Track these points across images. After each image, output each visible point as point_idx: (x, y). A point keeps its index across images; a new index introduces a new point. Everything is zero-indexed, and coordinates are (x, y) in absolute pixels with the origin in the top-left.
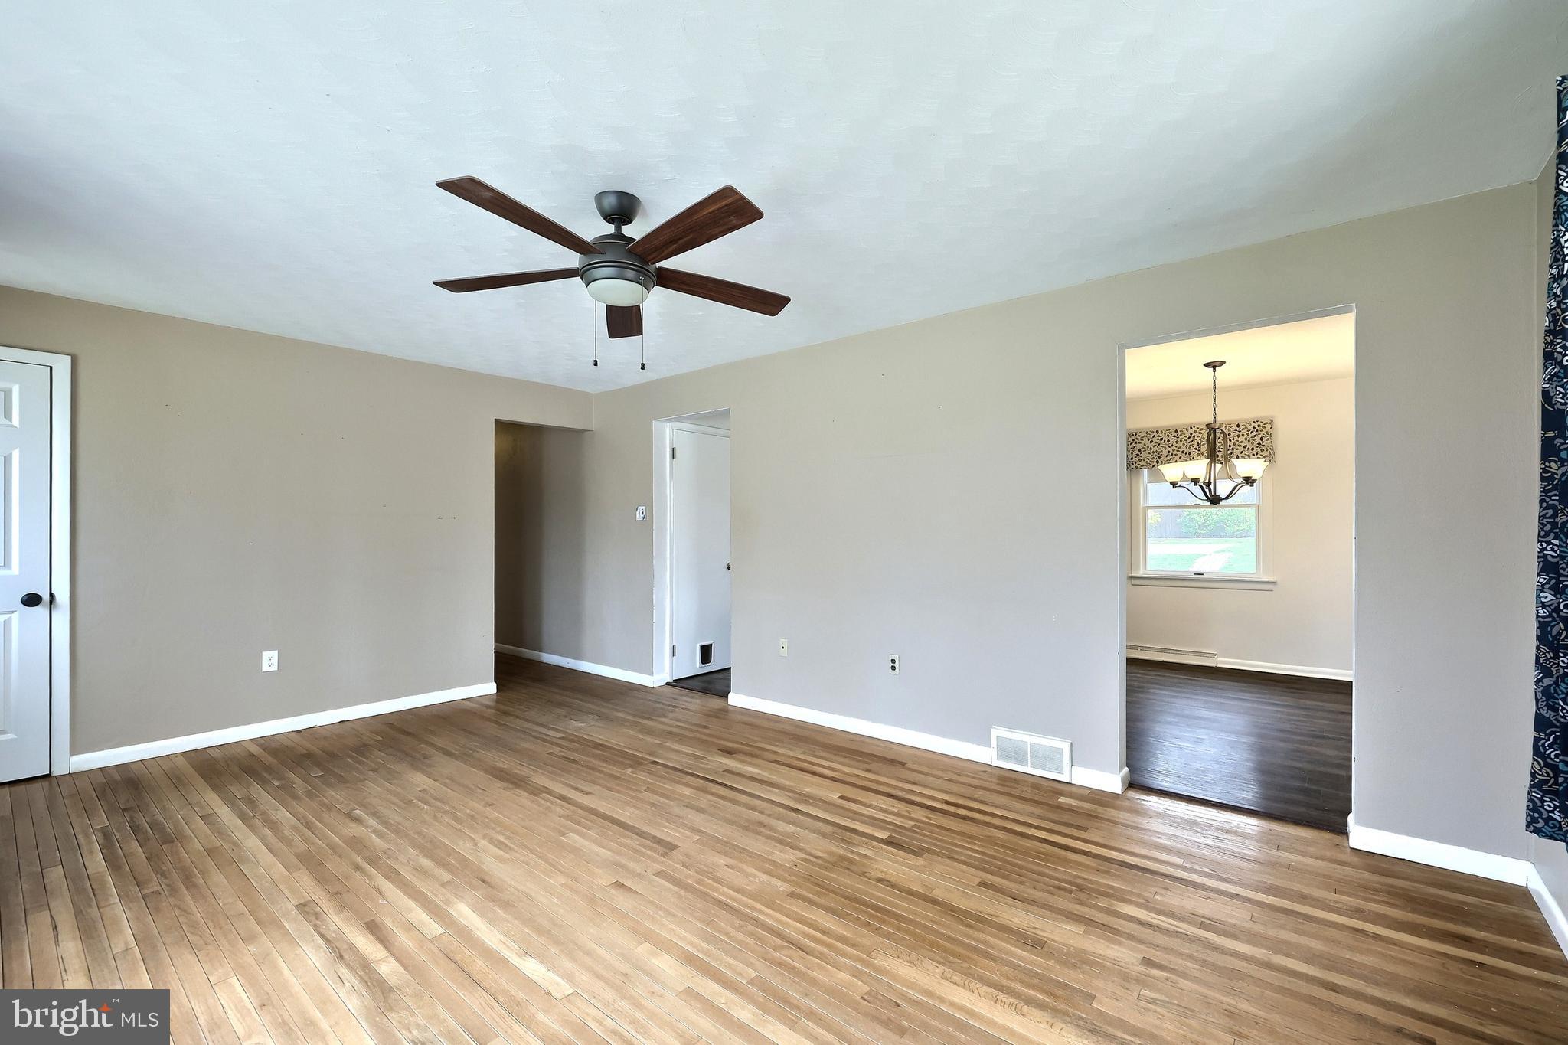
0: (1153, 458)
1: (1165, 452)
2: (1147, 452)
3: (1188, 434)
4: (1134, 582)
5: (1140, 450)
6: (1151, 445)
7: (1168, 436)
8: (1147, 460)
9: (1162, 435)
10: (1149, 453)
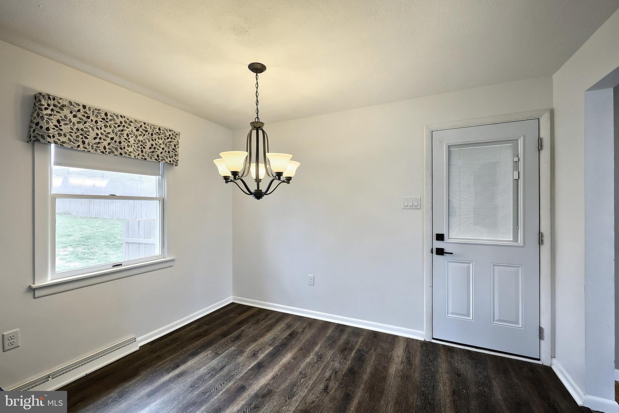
0: (78, 137)
1: (92, 134)
2: (69, 126)
3: (118, 121)
4: (38, 293)
5: (58, 121)
6: (74, 120)
7: (97, 116)
8: (68, 136)
9: (90, 113)
10: (72, 129)
